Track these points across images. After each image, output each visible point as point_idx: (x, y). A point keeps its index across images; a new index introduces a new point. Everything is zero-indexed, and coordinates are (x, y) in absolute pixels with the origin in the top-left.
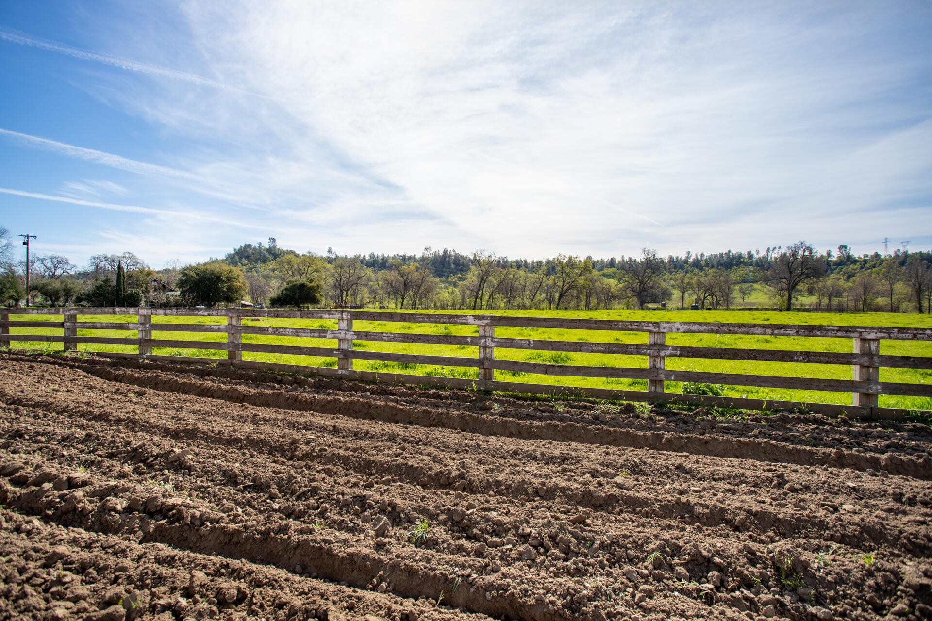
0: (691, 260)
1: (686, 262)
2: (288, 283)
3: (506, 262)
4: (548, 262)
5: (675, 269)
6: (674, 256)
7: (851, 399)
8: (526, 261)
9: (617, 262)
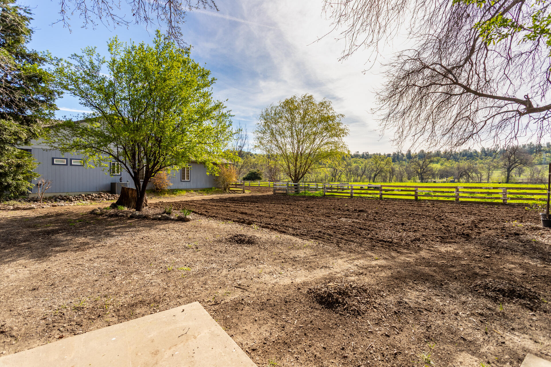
0: (499, 150)
1: (495, 151)
2: (249, 172)
3: (367, 155)
4: (394, 154)
5: (486, 156)
6: (486, 148)
7: (413, 198)
8: (380, 154)
9: (442, 153)
